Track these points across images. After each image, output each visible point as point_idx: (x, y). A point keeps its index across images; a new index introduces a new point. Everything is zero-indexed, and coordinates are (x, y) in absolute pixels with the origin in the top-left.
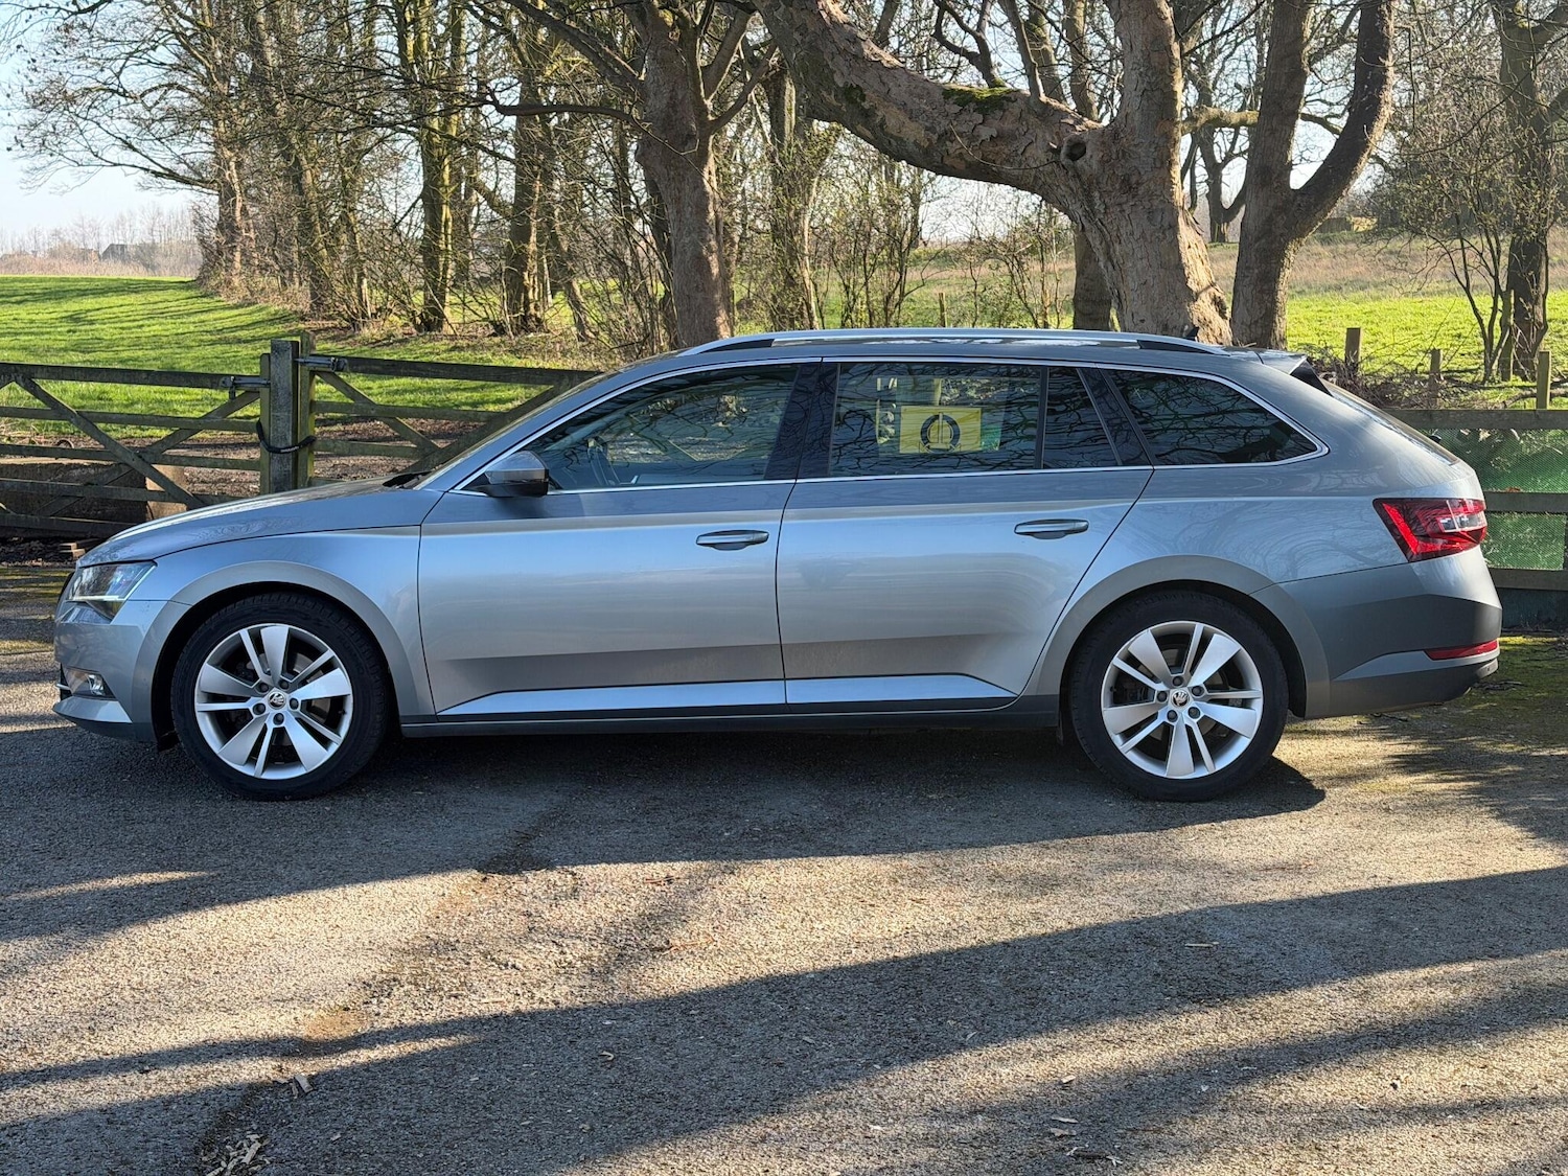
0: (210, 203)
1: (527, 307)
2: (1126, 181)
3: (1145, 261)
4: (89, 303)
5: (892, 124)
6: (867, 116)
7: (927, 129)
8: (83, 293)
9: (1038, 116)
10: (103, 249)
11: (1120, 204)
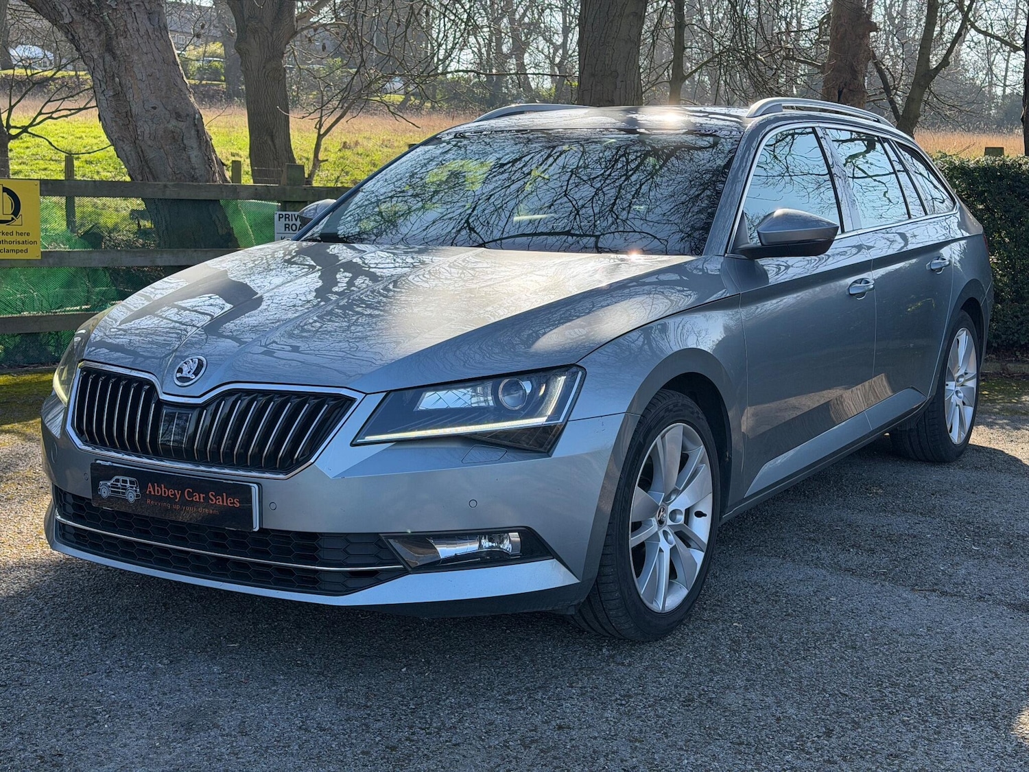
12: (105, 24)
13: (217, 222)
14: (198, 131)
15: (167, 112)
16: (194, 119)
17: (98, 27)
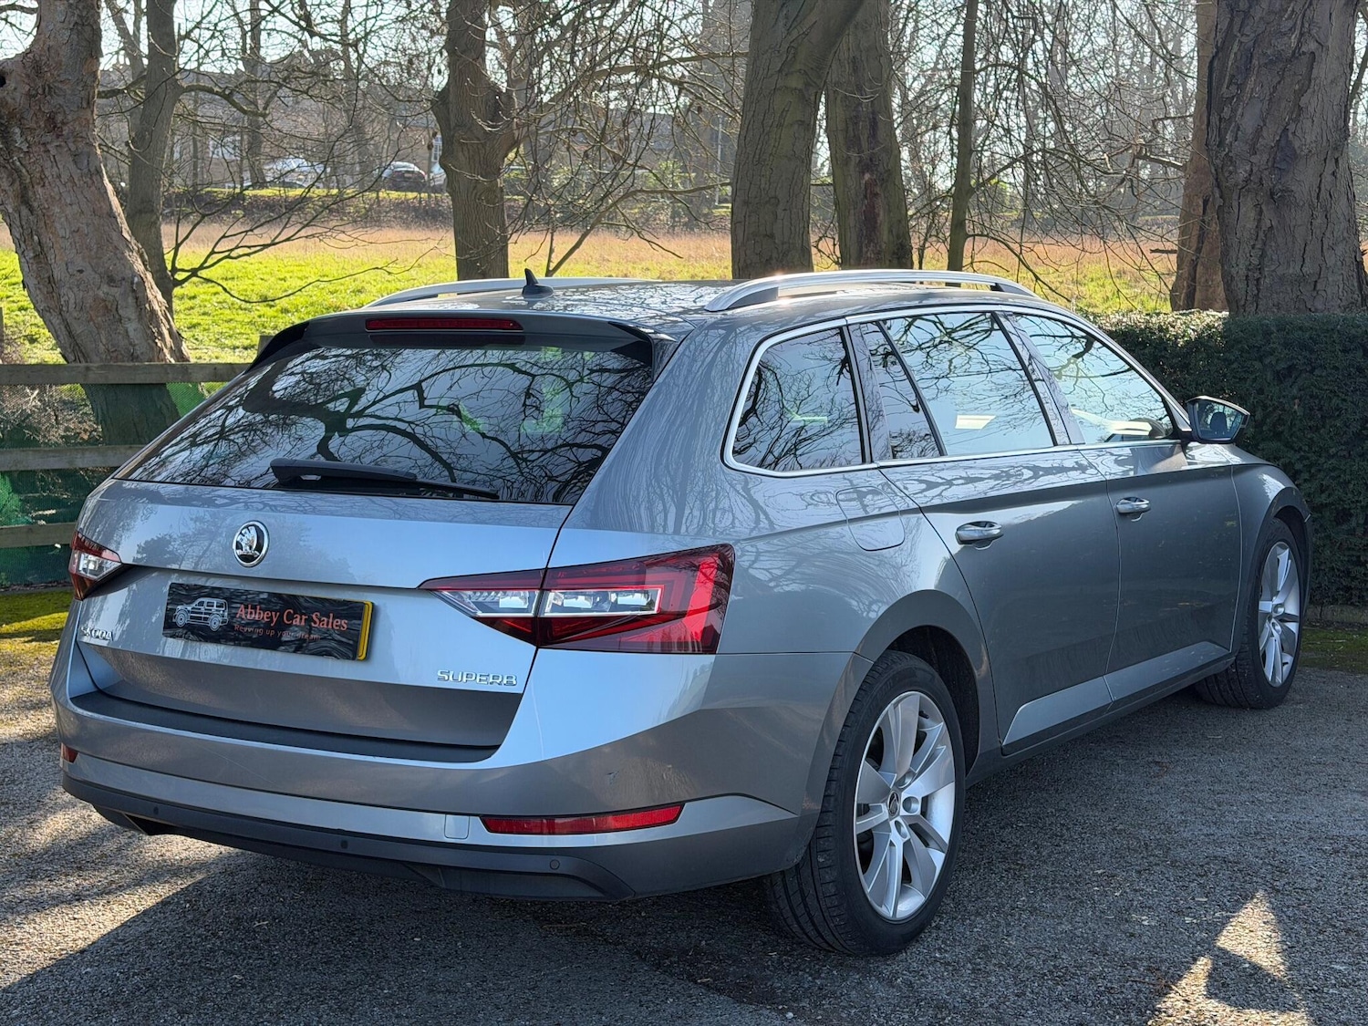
2: (50, 119)
3: (75, 207)
11: (44, 144)
12: (17, 171)
13: (165, 411)
14: (137, 298)
15: (97, 276)
16: (132, 283)
17: (10, 175)
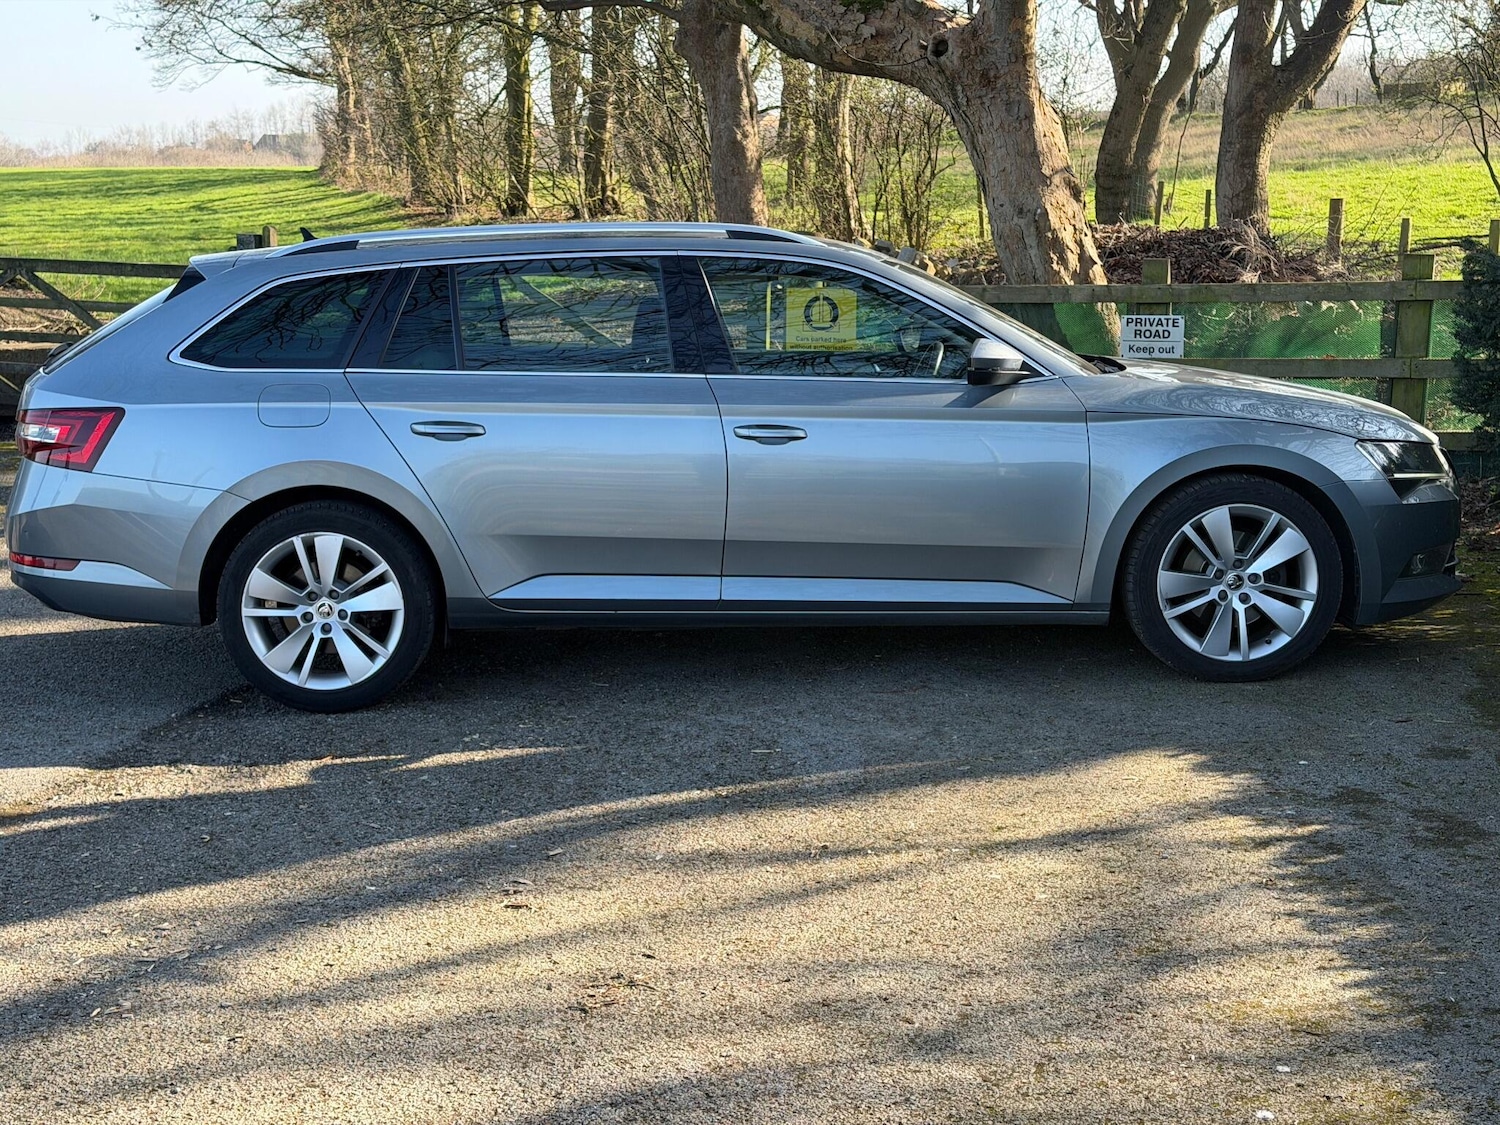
0: (331, 92)
1: (604, 190)
2: (984, 75)
3: (1004, 149)
4: (217, 193)
5: (786, 25)
6: (765, 17)
7: (817, 28)
8: (212, 184)
9: (914, 15)
10: (256, 140)
11: (980, 97)
16: (1035, 214)
